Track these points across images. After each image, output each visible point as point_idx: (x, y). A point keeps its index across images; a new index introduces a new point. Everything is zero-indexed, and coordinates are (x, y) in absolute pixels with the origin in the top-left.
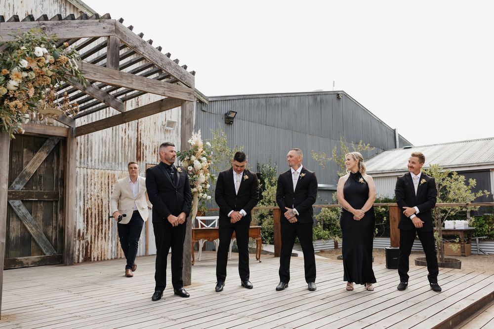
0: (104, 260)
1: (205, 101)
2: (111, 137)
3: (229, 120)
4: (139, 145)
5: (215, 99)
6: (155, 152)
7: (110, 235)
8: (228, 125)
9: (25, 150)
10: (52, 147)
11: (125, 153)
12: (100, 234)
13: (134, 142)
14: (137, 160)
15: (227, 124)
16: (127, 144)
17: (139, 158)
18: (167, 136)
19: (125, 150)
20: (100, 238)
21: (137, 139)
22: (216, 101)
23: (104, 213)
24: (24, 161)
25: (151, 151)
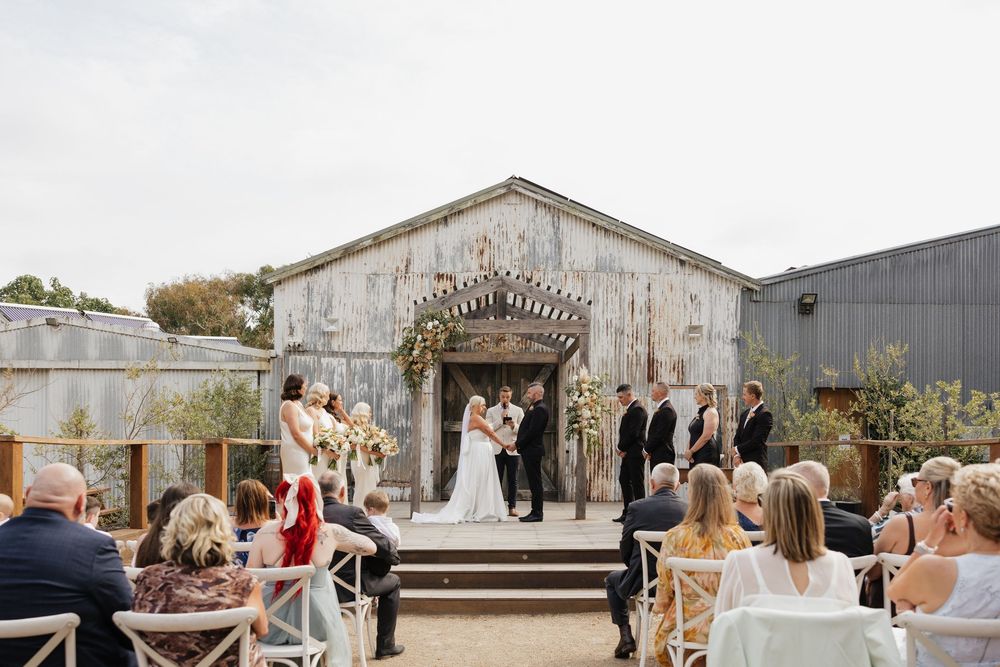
0: (606, 501)
1: (755, 287)
2: (613, 355)
3: (805, 308)
4: (651, 362)
5: (777, 280)
6: (674, 369)
7: (613, 473)
8: (805, 316)
9: (522, 380)
10: (549, 374)
11: (632, 375)
12: (600, 471)
13: (644, 359)
14: (649, 382)
15: (803, 314)
16: (634, 362)
17: (651, 379)
18: (693, 346)
19: (631, 370)
20: (600, 477)
21: (649, 354)
22: (780, 282)
23: (605, 447)
24: (522, 392)
25: (668, 368)
